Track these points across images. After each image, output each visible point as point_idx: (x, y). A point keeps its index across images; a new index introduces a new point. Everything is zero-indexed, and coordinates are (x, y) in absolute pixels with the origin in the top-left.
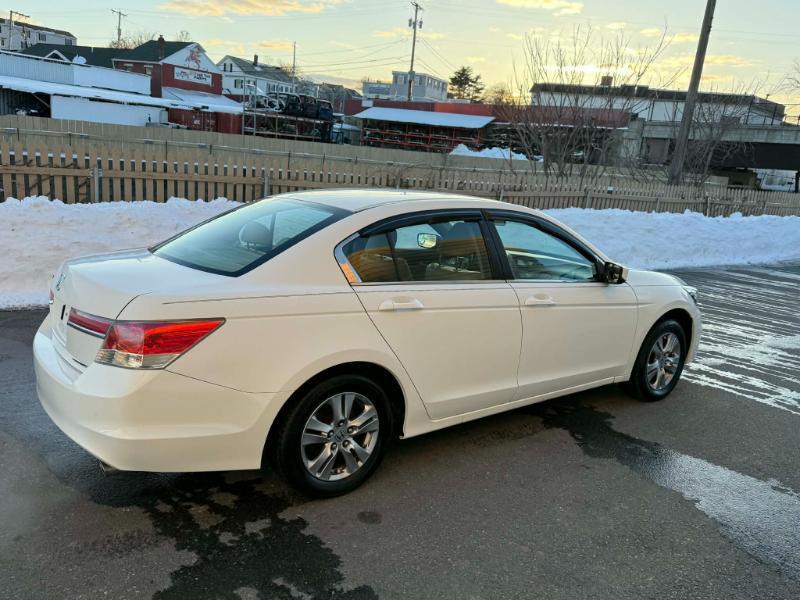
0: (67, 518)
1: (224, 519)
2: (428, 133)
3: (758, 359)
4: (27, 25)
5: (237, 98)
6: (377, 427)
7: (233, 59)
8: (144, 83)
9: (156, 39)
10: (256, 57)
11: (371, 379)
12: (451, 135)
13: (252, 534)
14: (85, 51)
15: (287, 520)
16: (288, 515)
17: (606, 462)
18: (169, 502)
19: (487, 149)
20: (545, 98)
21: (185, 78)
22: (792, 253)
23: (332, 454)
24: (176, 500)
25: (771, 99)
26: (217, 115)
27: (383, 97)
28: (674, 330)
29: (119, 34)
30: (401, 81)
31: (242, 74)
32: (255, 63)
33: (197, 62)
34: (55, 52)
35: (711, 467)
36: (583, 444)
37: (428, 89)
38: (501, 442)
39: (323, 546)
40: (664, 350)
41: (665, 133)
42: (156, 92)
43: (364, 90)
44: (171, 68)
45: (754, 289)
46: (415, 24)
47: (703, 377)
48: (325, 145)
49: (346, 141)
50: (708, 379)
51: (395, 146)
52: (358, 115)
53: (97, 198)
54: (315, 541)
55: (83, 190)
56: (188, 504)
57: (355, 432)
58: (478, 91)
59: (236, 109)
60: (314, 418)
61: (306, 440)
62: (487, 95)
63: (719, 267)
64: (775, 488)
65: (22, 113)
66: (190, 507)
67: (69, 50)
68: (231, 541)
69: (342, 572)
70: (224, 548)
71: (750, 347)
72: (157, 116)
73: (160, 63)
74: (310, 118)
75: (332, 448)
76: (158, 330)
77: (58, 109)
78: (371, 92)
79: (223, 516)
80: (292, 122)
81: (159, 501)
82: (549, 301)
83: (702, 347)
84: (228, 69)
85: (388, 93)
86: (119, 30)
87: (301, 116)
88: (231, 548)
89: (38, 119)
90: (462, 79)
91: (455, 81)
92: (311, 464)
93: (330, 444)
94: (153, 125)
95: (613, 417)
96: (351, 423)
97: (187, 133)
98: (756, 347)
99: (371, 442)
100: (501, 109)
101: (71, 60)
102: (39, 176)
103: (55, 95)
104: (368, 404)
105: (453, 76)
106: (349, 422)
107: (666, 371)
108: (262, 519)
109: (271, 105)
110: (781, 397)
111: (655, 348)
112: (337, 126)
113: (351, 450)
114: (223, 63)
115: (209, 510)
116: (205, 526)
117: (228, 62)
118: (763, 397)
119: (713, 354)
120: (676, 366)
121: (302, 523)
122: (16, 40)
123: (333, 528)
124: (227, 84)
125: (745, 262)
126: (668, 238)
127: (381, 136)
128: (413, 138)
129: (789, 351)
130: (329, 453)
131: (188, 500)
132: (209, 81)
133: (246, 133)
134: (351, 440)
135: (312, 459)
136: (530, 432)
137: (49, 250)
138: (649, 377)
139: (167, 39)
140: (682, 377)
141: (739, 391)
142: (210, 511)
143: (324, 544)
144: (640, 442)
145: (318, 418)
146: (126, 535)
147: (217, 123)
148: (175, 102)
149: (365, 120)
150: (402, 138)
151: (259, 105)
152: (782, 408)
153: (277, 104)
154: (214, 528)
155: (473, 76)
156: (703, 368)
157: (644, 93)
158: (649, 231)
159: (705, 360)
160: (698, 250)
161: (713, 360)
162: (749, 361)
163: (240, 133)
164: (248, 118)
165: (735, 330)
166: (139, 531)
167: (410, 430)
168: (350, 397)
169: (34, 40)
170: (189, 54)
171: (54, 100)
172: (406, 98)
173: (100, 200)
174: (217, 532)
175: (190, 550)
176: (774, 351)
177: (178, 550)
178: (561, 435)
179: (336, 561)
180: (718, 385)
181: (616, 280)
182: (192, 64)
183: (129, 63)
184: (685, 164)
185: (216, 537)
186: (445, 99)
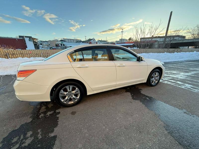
3: (180, 78)
6: (80, 93)
9: (89, 39)
12: (128, 46)
13: (47, 115)
14: (82, 41)
15: (57, 112)
17: (137, 101)
19: (133, 48)
20: (142, 40)
23: (68, 99)
25: (183, 35)
28: (158, 71)
31: (100, 42)
35: (165, 104)
36: (133, 96)
37: (124, 41)
40: (155, 76)
41: (163, 43)
45: (179, 65)
46: (122, 32)
47: (166, 81)
50: (167, 82)
58: (132, 40)
60: (62, 91)
61: (61, 95)
63: (172, 62)
64: (185, 113)
67: (80, 42)
71: (178, 75)
73: (90, 42)
75: (68, 97)
78: (116, 42)
83: (165, 75)
85: (119, 42)
88: (40, 119)
90: (130, 39)
91: (129, 39)
95: (142, 90)
96: (72, 92)
98: (179, 75)
100: (135, 42)
104: (77, 88)
107: (156, 80)
108: (52, 111)
110: (186, 86)
111: (153, 75)
113: (73, 98)
116: (41, 112)
117: (98, 41)
118: (181, 86)
119: (169, 77)
120: (158, 79)
125: (177, 61)
126: (161, 57)
129: (188, 76)
134: (73, 95)
135: (63, 99)
136: (122, 93)
138: (151, 81)
139: (91, 39)
140: (160, 81)
141: (175, 85)
143: (58, 120)
144: (147, 96)
152: (186, 89)
156: (166, 79)
157: (159, 37)
158: (158, 56)
159: (167, 78)
160: (167, 59)
161: (169, 78)
162: (177, 78)
165: (175, 72)
167: (89, 93)
168: (71, 87)
169: (77, 41)
170: (93, 40)
172: (121, 42)
176: (184, 76)
178: (129, 94)
180: (169, 83)
183: (86, 42)
184: (165, 45)
186: (127, 42)
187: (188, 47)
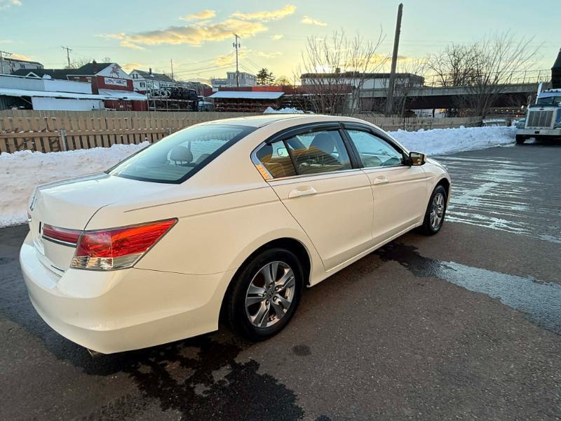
0: (64, 394)
1: (194, 371)
2: (250, 103)
4: (12, 60)
5: (143, 93)
6: (294, 283)
7: (138, 71)
8: (87, 87)
9: (91, 62)
10: (150, 70)
11: (287, 249)
12: (262, 103)
13: (219, 381)
14: (50, 72)
15: (243, 364)
16: (241, 359)
18: (149, 363)
19: (283, 109)
20: (308, 82)
21: (111, 83)
22: (451, 147)
23: (267, 308)
24: (153, 360)
26: (132, 102)
27: (222, 86)
28: (441, 191)
29: (69, 61)
30: (232, 78)
31: (143, 79)
32: (150, 73)
33: (117, 74)
34: (31, 73)
37: (247, 81)
38: (361, 276)
39: (277, 383)
40: (437, 204)
41: (370, 95)
42: (95, 92)
43: (212, 84)
44: (103, 78)
46: (236, 45)
48: (196, 113)
49: (207, 110)
51: (233, 111)
52: (211, 96)
53: (65, 149)
54: (269, 379)
55: (55, 145)
56: (163, 362)
57: (280, 289)
58: (272, 80)
59: (143, 98)
60: (253, 285)
61: (249, 301)
62: (277, 82)
65: (15, 109)
66: (166, 364)
67: (40, 72)
68: (205, 392)
69: (299, 406)
70: (202, 401)
72: (97, 105)
73: (95, 75)
74: (185, 99)
75: (266, 304)
76: (122, 236)
77: (36, 105)
78: (216, 84)
79: (193, 369)
80: (176, 102)
81: (140, 363)
82: (386, 180)
84: (135, 76)
85: (225, 84)
86: (69, 59)
87: (180, 99)
88: (208, 399)
89: (25, 111)
90: (263, 75)
91: (259, 76)
92: (253, 318)
93: (265, 301)
94: (95, 110)
95: (417, 248)
97: (116, 113)
99: (290, 294)
100: (286, 89)
101: (42, 77)
102: (24, 139)
103: (34, 96)
104: (287, 268)
105: (258, 73)
106: (276, 283)
107: (438, 216)
108: (223, 366)
109: (163, 94)
111: (434, 203)
112: (200, 103)
113: (279, 302)
114: (132, 74)
115: (180, 365)
116: (181, 381)
117: (135, 73)
120: (442, 213)
121: (254, 365)
122: (7, 68)
123: (279, 364)
124: (136, 85)
127: (225, 106)
128: (243, 107)
130: (265, 309)
131: (163, 358)
132: (125, 84)
133: (150, 110)
134: (278, 295)
135: (253, 315)
136: (376, 265)
137: (35, 184)
138: (431, 221)
139: (97, 62)
140: (445, 219)
142: (182, 365)
143: (277, 381)
145: (254, 284)
146: (118, 403)
147: (133, 107)
148: (108, 96)
149: (215, 98)
150: (236, 107)
151: (156, 95)
153: (166, 93)
154: (188, 381)
155: (268, 73)
163: (147, 110)
164: (150, 102)
166: (128, 396)
167: (314, 280)
168: (276, 264)
169: (17, 68)
170: (112, 69)
171: (33, 99)
172: (236, 86)
173: (68, 149)
174: (192, 385)
175: (174, 408)
177: (164, 410)
178: (393, 265)
179: (291, 396)
181: (419, 163)
182: (115, 75)
183: (77, 77)
185: (192, 390)
186: (256, 85)
187: (434, 111)
